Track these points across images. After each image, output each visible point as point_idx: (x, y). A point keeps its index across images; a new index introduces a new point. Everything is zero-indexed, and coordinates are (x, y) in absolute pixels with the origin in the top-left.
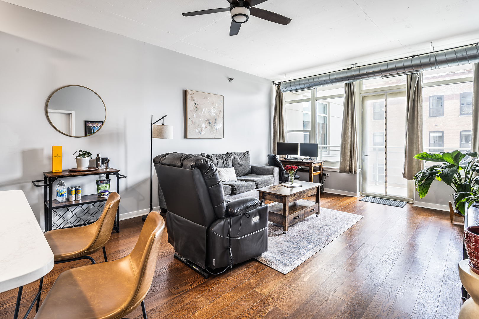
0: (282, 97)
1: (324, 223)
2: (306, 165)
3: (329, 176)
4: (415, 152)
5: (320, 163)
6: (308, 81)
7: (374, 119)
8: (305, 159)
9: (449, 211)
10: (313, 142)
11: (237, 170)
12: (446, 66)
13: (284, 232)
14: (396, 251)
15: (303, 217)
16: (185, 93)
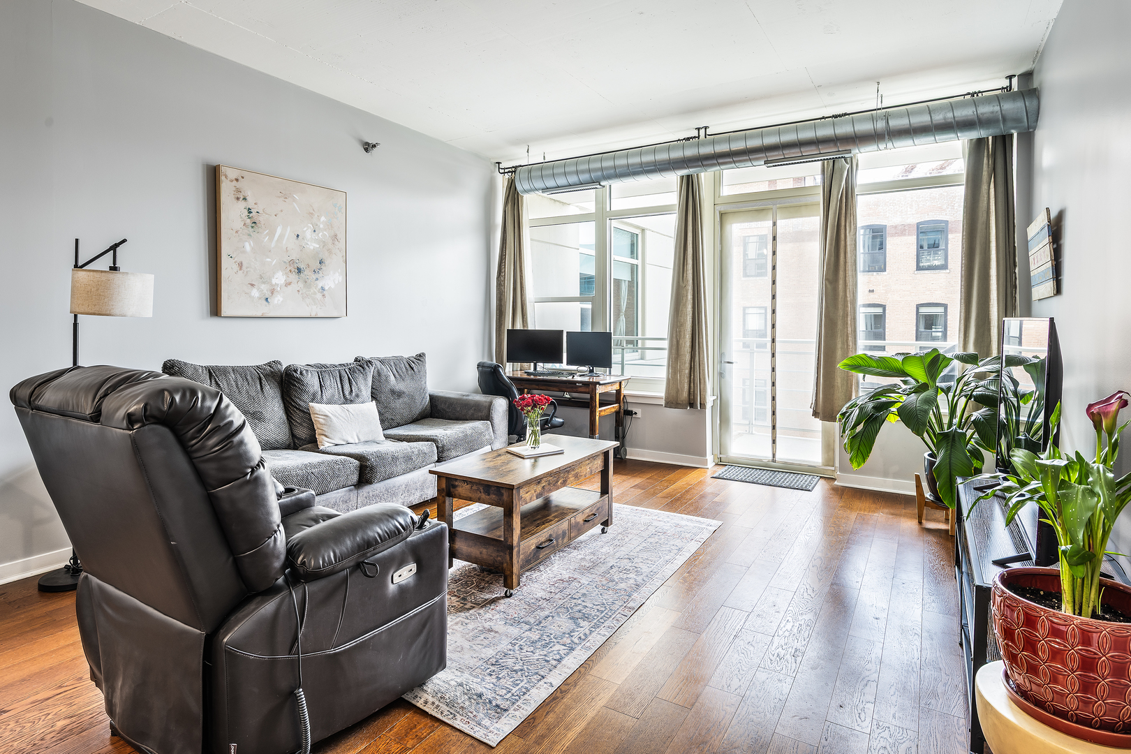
0: (522, 206)
1: (623, 552)
2: (580, 389)
3: (639, 415)
4: (839, 353)
5: (618, 384)
6: (585, 167)
7: (746, 275)
8: (580, 373)
9: (915, 494)
10: (599, 329)
11: (386, 407)
12: (908, 142)
13: (507, 591)
14: (802, 623)
15: (565, 540)
16: (213, 176)
